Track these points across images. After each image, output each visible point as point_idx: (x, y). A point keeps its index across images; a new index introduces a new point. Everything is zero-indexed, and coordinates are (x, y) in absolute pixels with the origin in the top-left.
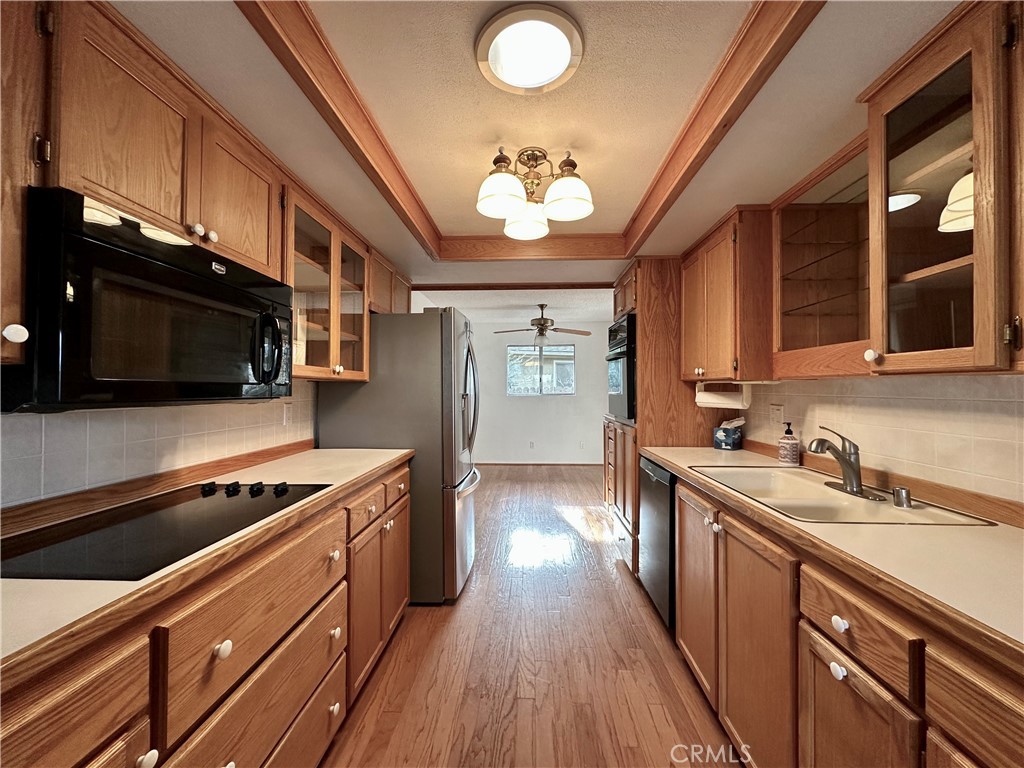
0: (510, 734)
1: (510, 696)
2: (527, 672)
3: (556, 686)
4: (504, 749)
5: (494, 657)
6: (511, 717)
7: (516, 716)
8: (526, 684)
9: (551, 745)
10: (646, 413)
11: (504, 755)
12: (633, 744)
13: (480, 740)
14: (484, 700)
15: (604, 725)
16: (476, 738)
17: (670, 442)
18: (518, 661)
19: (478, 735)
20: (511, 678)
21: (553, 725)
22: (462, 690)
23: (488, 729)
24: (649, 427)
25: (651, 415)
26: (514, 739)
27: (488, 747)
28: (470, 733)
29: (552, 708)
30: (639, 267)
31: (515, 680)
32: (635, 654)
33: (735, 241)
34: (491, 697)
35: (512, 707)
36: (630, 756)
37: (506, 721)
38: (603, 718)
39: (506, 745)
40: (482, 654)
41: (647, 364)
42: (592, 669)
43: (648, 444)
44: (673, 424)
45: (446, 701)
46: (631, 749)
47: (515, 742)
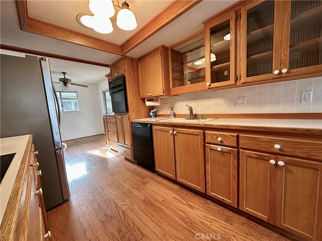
0: (130, 222)
1: (121, 212)
2: (120, 203)
3: (133, 200)
4: (132, 227)
5: (104, 207)
6: (126, 218)
7: (128, 216)
8: (123, 206)
9: (145, 215)
10: (132, 109)
11: (134, 229)
12: (163, 199)
13: (122, 232)
14: (112, 220)
15: (153, 200)
16: (120, 233)
17: (139, 118)
18: (114, 201)
19: (120, 231)
20: (116, 208)
21: (141, 210)
22: (101, 224)
23: (122, 227)
24: (133, 114)
25: (133, 110)
26: (133, 223)
27: (126, 231)
28: (116, 233)
29: (137, 206)
30: (125, 59)
31: (118, 207)
32: (146, 179)
33: (161, 55)
34: (114, 218)
35: (124, 215)
36: (164, 202)
37: (126, 220)
38: (151, 199)
39: (132, 226)
40: (98, 208)
41: (130, 93)
42: (139, 190)
43: (133, 119)
44: (139, 112)
45: (97, 232)
46: (163, 200)
47: (134, 223)
